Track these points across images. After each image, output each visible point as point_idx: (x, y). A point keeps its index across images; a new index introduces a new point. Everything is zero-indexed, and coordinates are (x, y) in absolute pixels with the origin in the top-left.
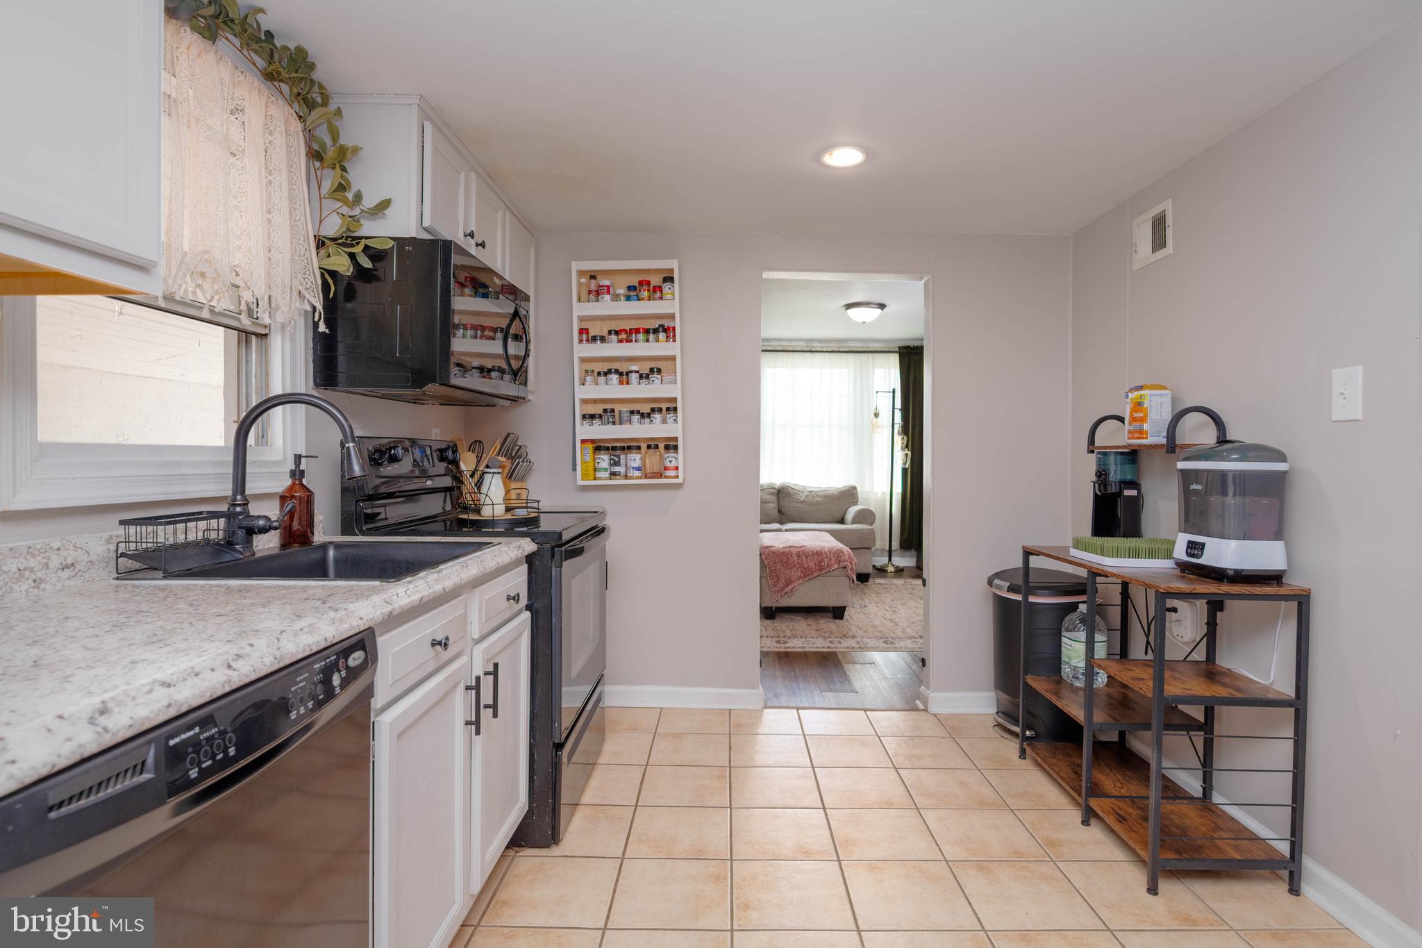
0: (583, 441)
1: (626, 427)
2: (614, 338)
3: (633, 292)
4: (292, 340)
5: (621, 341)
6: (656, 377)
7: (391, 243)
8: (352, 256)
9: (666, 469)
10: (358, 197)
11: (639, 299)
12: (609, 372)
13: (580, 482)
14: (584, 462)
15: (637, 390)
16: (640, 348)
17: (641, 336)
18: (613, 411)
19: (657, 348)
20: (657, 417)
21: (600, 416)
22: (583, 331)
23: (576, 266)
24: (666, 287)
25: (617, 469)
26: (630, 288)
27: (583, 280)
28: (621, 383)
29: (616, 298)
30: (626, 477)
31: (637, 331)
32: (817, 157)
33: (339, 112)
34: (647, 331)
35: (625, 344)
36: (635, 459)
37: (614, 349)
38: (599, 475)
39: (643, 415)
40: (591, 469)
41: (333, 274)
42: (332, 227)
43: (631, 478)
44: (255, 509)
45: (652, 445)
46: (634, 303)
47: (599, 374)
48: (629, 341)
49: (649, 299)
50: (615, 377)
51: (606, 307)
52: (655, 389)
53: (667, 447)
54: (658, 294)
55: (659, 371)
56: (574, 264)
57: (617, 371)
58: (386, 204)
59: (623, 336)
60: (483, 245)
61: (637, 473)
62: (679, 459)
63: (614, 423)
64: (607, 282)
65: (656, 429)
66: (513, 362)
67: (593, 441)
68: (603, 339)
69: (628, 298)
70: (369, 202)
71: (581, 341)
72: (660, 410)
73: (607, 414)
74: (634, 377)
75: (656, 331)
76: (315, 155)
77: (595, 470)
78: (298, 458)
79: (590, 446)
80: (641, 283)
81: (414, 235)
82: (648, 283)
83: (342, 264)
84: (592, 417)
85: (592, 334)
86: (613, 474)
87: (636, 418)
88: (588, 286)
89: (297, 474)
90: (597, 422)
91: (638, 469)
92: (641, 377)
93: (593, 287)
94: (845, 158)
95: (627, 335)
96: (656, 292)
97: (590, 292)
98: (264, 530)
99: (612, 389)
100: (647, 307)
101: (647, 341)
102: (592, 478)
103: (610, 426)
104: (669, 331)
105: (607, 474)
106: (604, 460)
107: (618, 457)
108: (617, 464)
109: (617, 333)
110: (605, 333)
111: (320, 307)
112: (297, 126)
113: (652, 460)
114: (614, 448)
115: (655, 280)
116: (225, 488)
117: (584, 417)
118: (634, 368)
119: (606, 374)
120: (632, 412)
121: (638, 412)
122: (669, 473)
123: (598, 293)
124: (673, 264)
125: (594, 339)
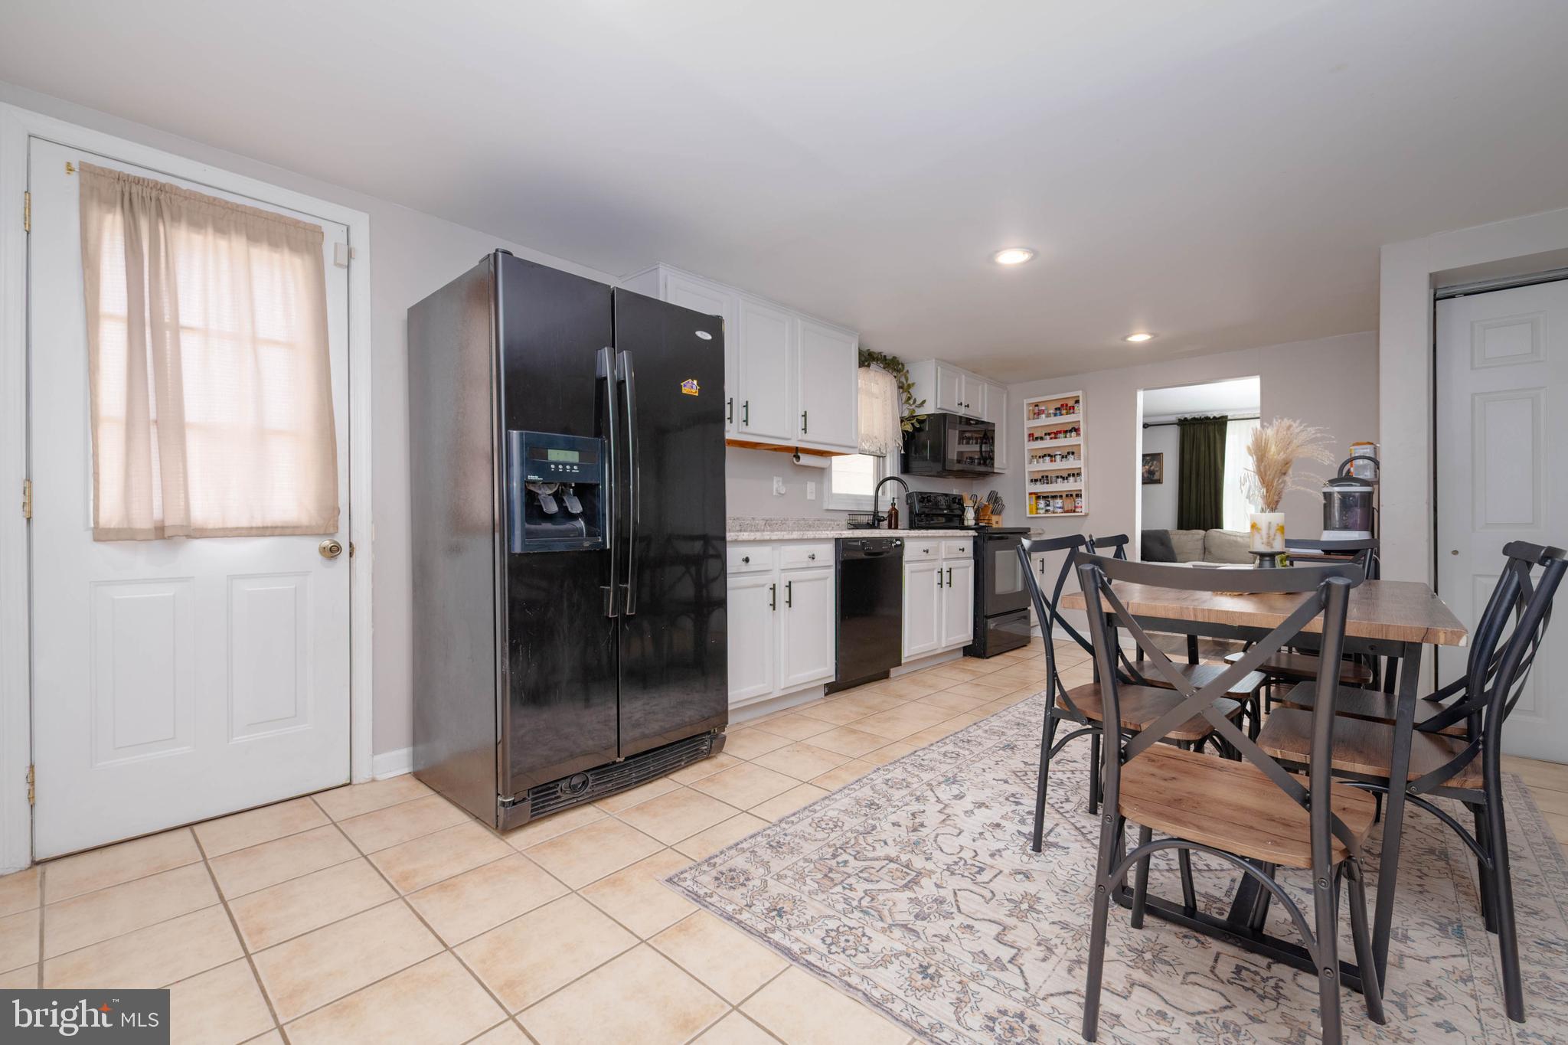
0: (1031, 494)
1: (1054, 485)
2: (1048, 437)
3: (1058, 411)
4: (893, 456)
5: (1051, 438)
6: (1071, 457)
7: (926, 417)
8: (912, 424)
9: (1075, 507)
10: (915, 401)
11: (1061, 414)
12: (1045, 456)
13: (1028, 515)
14: (1030, 505)
15: (1060, 465)
16: (1062, 442)
17: (1062, 435)
18: (1047, 477)
19: (1071, 440)
20: (1071, 479)
21: (1040, 480)
22: (1031, 435)
23: (1026, 402)
24: (1076, 406)
25: (1048, 508)
26: (1056, 409)
27: (1031, 408)
28: (1051, 461)
29: (1048, 416)
30: (1054, 513)
31: (1060, 432)
32: (1124, 338)
33: (908, 371)
34: (1066, 432)
35: (1053, 440)
36: (1059, 502)
37: (1048, 443)
38: (1039, 511)
39: (1063, 478)
40: (1034, 508)
41: (907, 432)
42: (906, 414)
43: (1057, 513)
44: (880, 515)
45: (1069, 495)
46: (1058, 417)
47: (1040, 457)
48: (1055, 438)
49: (1067, 414)
50: (1047, 459)
51: (1043, 421)
52: (1071, 463)
53: (1077, 495)
54: (1072, 411)
55: (1073, 453)
56: (1025, 400)
57: (1049, 455)
58: (924, 402)
59: (1053, 436)
60: (968, 406)
61: (1059, 510)
62: (1083, 502)
63: (1048, 483)
64: (1043, 408)
65: (1070, 485)
66: (984, 454)
67: (1035, 494)
68: (1042, 438)
69: (1055, 415)
70: (918, 402)
71: (1029, 440)
72: (1074, 475)
73: (1045, 479)
74: (1058, 457)
75: (1071, 431)
76: (901, 387)
77: (1037, 509)
78: (894, 499)
79: (1034, 496)
80: (1062, 405)
81: (933, 412)
82: (1067, 405)
83: (909, 428)
84: (1036, 481)
85: (1035, 436)
86: (1047, 511)
87: (1059, 480)
88: (1033, 410)
89: (893, 504)
90: (1038, 483)
91: (1060, 508)
92: (1063, 457)
93: (1036, 411)
94: (1140, 338)
95: (1055, 435)
96: (1070, 409)
97: (1035, 414)
98: (883, 521)
99: (1046, 465)
100: (1066, 419)
101: (1066, 437)
102: (1034, 512)
103: (1045, 485)
104: (1076, 430)
105: (1043, 511)
106: (1042, 503)
107: (1049, 501)
108: (1048, 505)
109: (1049, 434)
110: (1043, 435)
111: (902, 445)
112: (894, 380)
113: (1069, 505)
114: (1048, 497)
115: (1071, 403)
116: (872, 509)
117: (1032, 481)
118: (1058, 453)
119: (1043, 457)
120: (1057, 477)
121: (1061, 477)
122: (1077, 510)
123: (1038, 414)
124: (1080, 393)
125: (1037, 439)
